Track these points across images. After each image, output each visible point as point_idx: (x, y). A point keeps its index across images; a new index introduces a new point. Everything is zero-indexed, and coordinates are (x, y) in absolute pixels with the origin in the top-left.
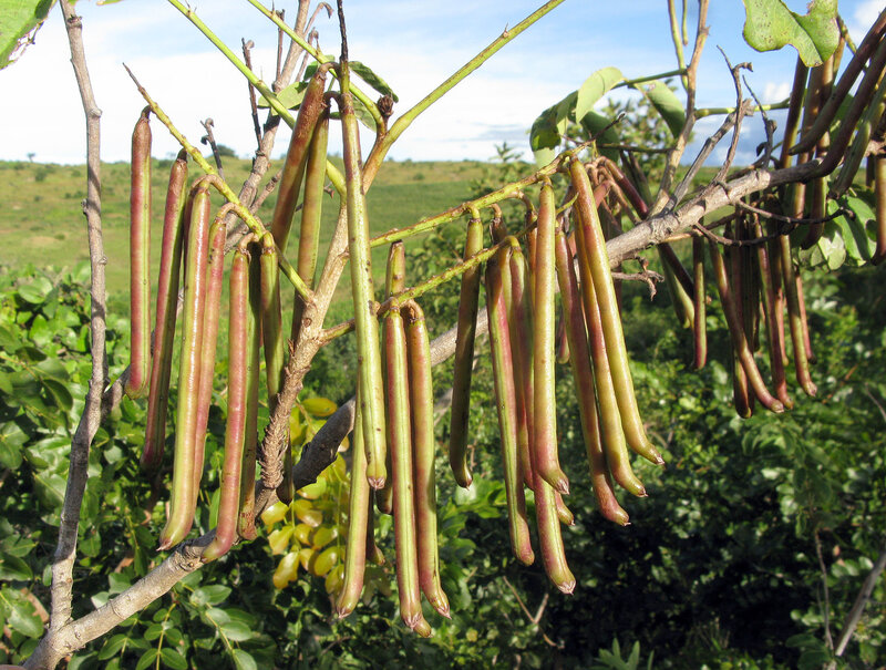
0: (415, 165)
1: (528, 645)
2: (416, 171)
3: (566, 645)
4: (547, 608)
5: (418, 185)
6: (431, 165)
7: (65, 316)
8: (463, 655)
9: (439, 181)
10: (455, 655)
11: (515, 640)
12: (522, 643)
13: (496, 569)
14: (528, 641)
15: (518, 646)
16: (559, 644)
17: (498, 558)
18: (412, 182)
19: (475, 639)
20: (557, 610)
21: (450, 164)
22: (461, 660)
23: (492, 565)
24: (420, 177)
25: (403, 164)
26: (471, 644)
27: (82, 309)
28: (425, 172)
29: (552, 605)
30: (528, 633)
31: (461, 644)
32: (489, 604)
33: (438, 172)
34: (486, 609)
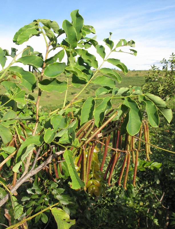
0: (136, 71)
1: (158, 207)
2: (136, 73)
3: (170, 208)
4: (164, 196)
5: (137, 77)
6: (140, 71)
7: (29, 112)
8: (138, 210)
9: (142, 76)
10: (136, 209)
11: (154, 205)
12: (156, 207)
13: (149, 184)
14: (158, 206)
15: (155, 207)
16: (167, 207)
17: (150, 181)
18: (135, 76)
19: (142, 205)
20: (167, 197)
21: (145, 71)
22: (137, 211)
23: (148, 183)
24: (137, 75)
25: (133, 71)
26: (141, 206)
27: (34, 111)
28: (138, 73)
29: (165, 196)
30: (158, 204)
31: (138, 206)
32: (147, 195)
33: (142, 73)
34: (146, 196)
